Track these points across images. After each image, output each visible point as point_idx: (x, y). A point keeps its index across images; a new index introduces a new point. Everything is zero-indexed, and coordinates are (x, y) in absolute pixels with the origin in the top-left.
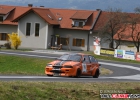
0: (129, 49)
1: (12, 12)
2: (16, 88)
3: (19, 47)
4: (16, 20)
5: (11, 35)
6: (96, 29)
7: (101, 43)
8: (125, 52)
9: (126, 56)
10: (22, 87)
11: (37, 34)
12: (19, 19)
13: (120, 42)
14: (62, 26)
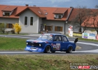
0: (92, 32)
1: (15, 10)
2: (18, 59)
3: (20, 32)
4: (18, 15)
5: (15, 25)
6: (70, 20)
7: (73, 29)
8: (89, 35)
9: (89, 37)
10: (22, 59)
11: (32, 24)
12: (20, 14)
13: (86, 28)
14: (48, 19)
